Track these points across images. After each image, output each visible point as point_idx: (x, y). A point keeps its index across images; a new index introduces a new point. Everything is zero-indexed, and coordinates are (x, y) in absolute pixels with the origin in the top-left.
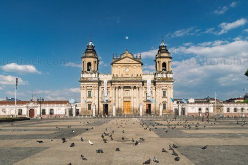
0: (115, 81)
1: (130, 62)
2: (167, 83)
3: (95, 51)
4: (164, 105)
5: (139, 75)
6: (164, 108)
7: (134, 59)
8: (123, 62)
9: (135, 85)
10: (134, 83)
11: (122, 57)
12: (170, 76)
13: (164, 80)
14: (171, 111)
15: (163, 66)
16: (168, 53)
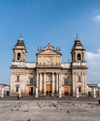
0: (39, 68)
1: (52, 53)
2: (82, 70)
3: (24, 44)
4: (80, 89)
5: (58, 64)
6: (80, 91)
7: (55, 51)
8: (45, 53)
9: (55, 72)
10: (55, 70)
11: (45, 49)
12: (83, 64)
13: (78, 68)
14: (85, 94)
15: (78, 57)
16: (82, 46)
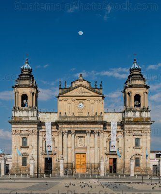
0: (63, 123)
1: (86, 94)
2: (142, 126)
3: (32, 76)
4: (137, 160)
5: (99, 114)
6: (137, 164)
7: (92, 89)
8: (74, 94)
9: (92, 129)
10: (91, 126)
11: (74, 85)
12: (146, 115)
13: (137, 122)
14: (147, 169)
16: (143, 79)
